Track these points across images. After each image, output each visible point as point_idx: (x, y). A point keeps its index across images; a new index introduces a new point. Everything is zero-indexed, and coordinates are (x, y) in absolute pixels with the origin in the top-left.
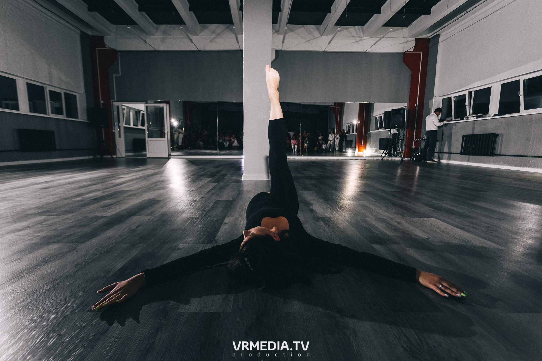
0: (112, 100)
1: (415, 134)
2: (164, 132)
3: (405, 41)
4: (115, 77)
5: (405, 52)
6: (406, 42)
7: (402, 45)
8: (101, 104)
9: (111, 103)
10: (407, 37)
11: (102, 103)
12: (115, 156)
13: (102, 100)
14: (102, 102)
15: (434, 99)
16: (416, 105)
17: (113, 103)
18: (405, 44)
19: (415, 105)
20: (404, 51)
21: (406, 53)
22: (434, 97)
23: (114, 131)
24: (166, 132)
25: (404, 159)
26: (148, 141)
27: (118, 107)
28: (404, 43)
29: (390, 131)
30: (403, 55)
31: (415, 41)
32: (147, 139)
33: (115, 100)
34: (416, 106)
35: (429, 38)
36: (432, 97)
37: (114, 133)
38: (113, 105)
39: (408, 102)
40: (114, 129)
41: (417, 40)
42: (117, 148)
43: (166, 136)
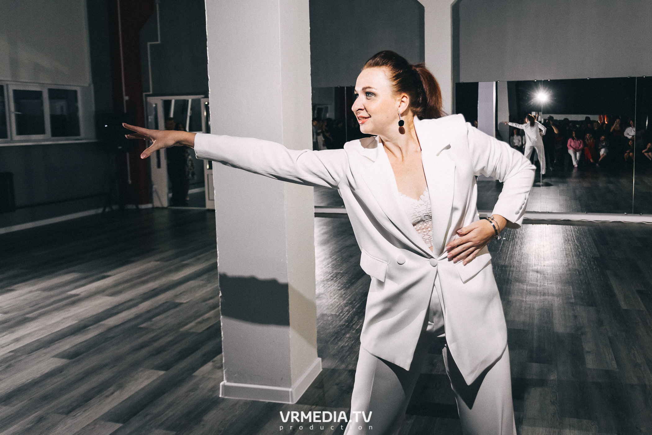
0: (144, 94)
4: (151, 45)
8: (125, 102)
9: (144, 99)
11: (127, 101)
12: (150, 206)
13: (126, 95)
14: (126, 98)
17: (146, 99)
32: (207, 171)
33: (151, 93)
38: (146, 101)
42: (154, 189)
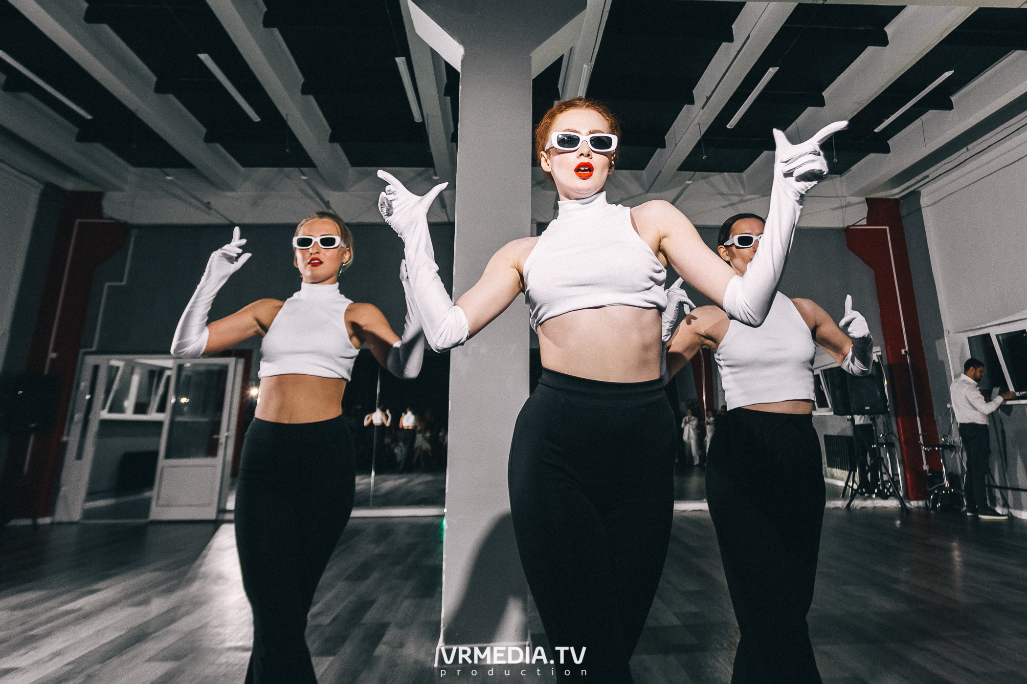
0: (82, 351)
1: (920, 432)
2: (217, 440)
3: (844, 204)
4: (110, 288)
5: (848, 227)
6: (846, 206)
7: (839, 212)
8: (48, 361)
10: (845, 194)
11: (52, 359)
13: (54, 352)
14: (53, 355)
15: (946, 338)
16: (905, 351)
17: (83, 358)
18: (844, 209)
19: (903, 351)
20: (846, 226)
21: (852, 229)
22: (945, 333)
23: (65, 438)
24: (222, 440)
25: (909, 503)
26: (163, 468)
27: (96, 368)
28: (841, 207)
29: (853, 420)
30: (844, 233)
31: (866, 203)
32: (162, 462)
33: (94, 349)
34: (904, 355)
35: (897, 197)
36: (939, 333)
37: (65, 444)
38: (82, 362)
39: (883, 342)
40: (68, 435)
41: (870, 202)
42: (62, 494)
43: (221, 452)
